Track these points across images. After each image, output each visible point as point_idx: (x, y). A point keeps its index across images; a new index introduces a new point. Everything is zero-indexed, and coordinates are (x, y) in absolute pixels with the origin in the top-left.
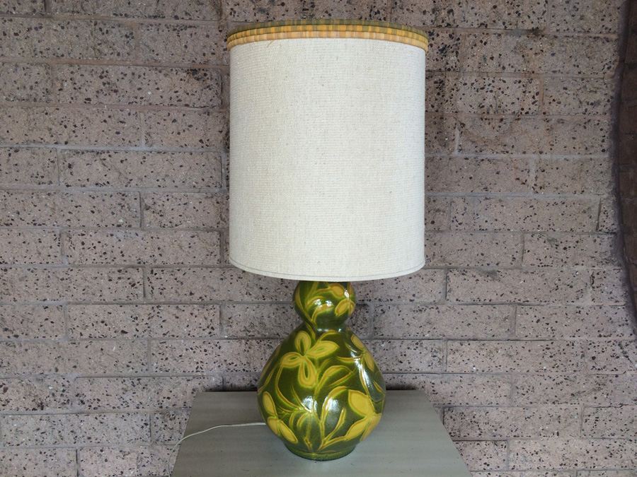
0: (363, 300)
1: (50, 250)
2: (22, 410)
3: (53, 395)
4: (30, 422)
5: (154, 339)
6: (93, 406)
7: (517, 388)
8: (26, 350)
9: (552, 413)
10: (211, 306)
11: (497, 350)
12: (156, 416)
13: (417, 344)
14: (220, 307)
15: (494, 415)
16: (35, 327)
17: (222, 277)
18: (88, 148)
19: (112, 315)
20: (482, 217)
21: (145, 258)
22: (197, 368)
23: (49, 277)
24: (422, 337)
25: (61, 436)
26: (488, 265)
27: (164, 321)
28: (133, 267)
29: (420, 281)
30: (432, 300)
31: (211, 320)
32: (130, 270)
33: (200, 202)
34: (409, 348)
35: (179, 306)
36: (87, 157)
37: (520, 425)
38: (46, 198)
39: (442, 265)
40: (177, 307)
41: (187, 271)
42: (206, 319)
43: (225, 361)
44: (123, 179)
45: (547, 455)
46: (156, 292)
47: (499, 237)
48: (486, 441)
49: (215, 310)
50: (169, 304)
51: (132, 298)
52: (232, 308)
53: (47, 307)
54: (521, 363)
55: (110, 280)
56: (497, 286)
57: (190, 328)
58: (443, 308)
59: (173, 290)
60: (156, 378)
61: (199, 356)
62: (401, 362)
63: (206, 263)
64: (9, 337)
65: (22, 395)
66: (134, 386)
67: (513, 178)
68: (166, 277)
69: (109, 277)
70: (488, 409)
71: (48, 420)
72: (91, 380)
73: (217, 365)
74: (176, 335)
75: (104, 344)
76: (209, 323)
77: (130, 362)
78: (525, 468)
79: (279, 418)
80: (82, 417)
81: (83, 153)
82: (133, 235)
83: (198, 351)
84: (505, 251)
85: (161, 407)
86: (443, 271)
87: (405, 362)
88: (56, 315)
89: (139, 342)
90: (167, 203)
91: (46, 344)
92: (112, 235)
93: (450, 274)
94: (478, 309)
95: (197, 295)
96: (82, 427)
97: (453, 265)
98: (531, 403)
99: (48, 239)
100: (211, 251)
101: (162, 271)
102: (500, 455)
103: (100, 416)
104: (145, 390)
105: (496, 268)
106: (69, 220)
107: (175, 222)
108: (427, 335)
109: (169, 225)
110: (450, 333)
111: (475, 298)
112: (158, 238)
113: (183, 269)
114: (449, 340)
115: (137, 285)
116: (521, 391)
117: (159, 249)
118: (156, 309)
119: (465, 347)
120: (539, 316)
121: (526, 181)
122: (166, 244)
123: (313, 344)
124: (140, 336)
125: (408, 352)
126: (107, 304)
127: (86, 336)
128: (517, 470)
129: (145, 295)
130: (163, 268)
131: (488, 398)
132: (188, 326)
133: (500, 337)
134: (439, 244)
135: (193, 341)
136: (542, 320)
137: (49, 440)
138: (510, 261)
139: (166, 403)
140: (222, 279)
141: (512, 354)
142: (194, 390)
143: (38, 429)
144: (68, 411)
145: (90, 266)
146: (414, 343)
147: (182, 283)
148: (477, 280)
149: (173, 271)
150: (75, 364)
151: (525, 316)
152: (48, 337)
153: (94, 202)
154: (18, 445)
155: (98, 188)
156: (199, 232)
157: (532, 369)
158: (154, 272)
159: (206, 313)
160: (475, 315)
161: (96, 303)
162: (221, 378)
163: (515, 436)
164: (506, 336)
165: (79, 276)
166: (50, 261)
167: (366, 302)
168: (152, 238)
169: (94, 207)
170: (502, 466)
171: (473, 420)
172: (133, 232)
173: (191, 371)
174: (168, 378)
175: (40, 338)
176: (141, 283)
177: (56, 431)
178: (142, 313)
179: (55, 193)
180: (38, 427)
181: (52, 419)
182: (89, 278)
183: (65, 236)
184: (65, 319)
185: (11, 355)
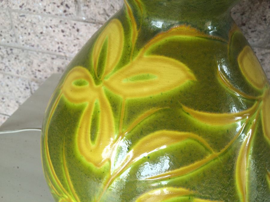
22: (58, 48)
60: (25, 51)
66: (8, 54)
83: (56, 30)
85: (36, 77)
135: (50, 18)
139: (38, 75)
142: (59, 68)
173: (54, 50)
174: (35, 53)
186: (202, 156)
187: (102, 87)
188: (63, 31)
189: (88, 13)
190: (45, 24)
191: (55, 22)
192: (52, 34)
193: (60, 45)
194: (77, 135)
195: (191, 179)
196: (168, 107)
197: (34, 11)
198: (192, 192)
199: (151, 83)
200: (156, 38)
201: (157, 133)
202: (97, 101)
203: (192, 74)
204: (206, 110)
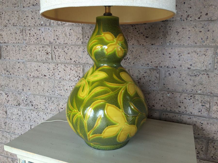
0: (157, 67)
1: (19, 37)
2: (13, 105)
3: (23, 100)
4: (15, 110)
5: (57, 80)
6: (36, 108)
8: (13, 80)
10: (79, 66)
13: (191, 96)
14: (83, 66)
16: (16, 71)
17: (83, 51)
19: (40, 67)
21: (52, 41)
23: (20, 49)
25: (26, 118)
27: (60, 72)
29: (196, 55)
30: (203, 69)
32: (46, 46)
34: (185, 99)
35: (66, 65)
38: (16, 13)
39: (213, 45)
40: (65, 65)
41: (69, 48)
42: (76, 72)
46: (57, 57)
49: (81, 68)
50: (61, 63)
51: (47, 60)
52: (89, 68)
53: (19, 62)
55: (39, 51)
58: (212, 75)
59: (63, 57)
60: (57, 98)
62: (180, 107)
63: (77, 44)
64: (8, 74)
65: (13, 99)
66: (49, 101)
68: (60, 50)
69: (39, 49)
72: (34, 96)
74: (65, 79)
75: (38, 80)
76: (78, 74)
77: (48, 90)
80: (31, 111)
82: (48, 30)
86: (213, 49)
87: (183, 107)
88: (22, 66)
89: (50, 80)
91: (20, 78)
92: (40, 30)
95: (73, 60)
96: (32, 116)
99: (18, 32)
100: (78, 37)
101: (59, 47)
103: (38, 112)
104: (53, 103)
106: (24, 23)
108: (199, 92)
110: (216, 91)
112: (57, 31)
113: (67, 46)
115: (49, 54)
117: (57, 36)
118: (56, 65)
122: (60, 33)
124: (51, 78)
125: (185, 101)
126: (39, 62)
127: (32, 76)
129: (52, 59)
130: (59, 45)
132: (69, 75)
134: (211, 31)
135: (71, 82)
137: (22, 119)
140: (83, 52)
144: (27, 108)
145: (33, 44)
146: (189, 96)
147: (67, 54)
149: (63, 47)
150: (29, 88)
152: (20, 75)
153: (33, 14)
154: (12, 119)
155: (34, 7)
156: (73, 27)
158: (55, 48)
159: (76, 69)
161: (35, 62)
165: (29, 49)
166: (19, 42)
167: (158, 68)
168: (54, 30)
169: (33, 16)
172: (47, 28)
174: (62, 99)
175: (18, 75)
176: (51, 53)
177: (24, 116)
178: (51, 67)
179: (19, 11)
180: (18, 113)
181: (22, 110)
182: (32, 50)
183: (24, 31)
184: (25, 68)
185: (8, 82)
186: (109, 93)
187: (86, 80)
190: (69, 85)
194: (79, 92)
195: (106, 98)
196: (101, 82)
197: (65, 80)
198: (106, 101)
199: (97, 77)
200: (100, 68)
201: (98, 87)
202: (85, 83)
203: (107, 75)
204: (110, 83)
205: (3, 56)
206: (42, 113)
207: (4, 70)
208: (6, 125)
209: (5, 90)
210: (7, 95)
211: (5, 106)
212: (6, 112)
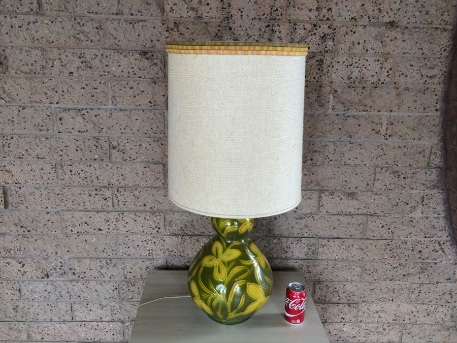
1: (49, 175)
2: (35, 278)
3: (55, 269)
4: (40, 286)
5: (121, 234)
6: (81, 276)
7: (366, 270)
8: (36, 240)
9: (389, 287)
10: (158, 214)
11: (353, 245)
12: (123, 283)
13: (298, 240)
14: (164, 214)
15: (349, 287)
16: (41, 225)
17: (165, 194)
18: (72, 107)
19: (92, 218)
20: (347, 155)
21: (113, 181)
22: (149, 254)
23: (49, 193)
24: (301, 236)
25: (60, 295)
26: (349, 188)
27: (126, 223)
28: (105, 187)
30: (309, 212)
31: (158, 223)
32: (103, 189)
33: (150, 144)
34: (292, 243)
35: (137, 213)
36: (72, 113)
37: (366, 294)
38: (45, 141)
39: (317, 188)
40: (135, 214)
41: (142, 190)
42: (154, 222)
43: (168, 249)
44: (97, 128)
45: (384, 314)
46: (121, 204)
47: (358, 169)
48: (343, 304)
49: (161, 216)
50: (130, 212)
51: (105, 208)
52: (172, 215)
53: (48, 213)
54: (369, 254)
55: (90, 196)
56: (355, 203)
57: (144, 228)
58: (316, 217)
59: (132, 203)
60: (122, 260)
61: (150, 246)
62: (287, 252)
63: (154, 185)
64: (24, 232)
65: (34, 269)
66: (108, 264)
67: (370, 130)
68: (127, 194)
69: (89, 194)
70: (345, 283)
71: (52, 285)
72: (79, 260)
73: (162, 251)
74: (135, 232)
75: (87, 237)
76: (157, 225)
77: (105, 249)
78: (368, 321)
79: (201, 299)
80: (74, 283)
81: (69, 110)
82: (105, 166)
83: (149, 242)
84: (362, 179)
85: (126, 278)
86: (317, 192)
87: (290, 252)
88: (55, 218)
89: (110, 236)
90: (127, 144)
91: (49, 237)
92: (90, 166)
93: (322, 194)
94: (341, 218)
95: (148, 206)
96: (74, 290)
97: (325, 188)
98: (375, 280)
99: (47, 168)
100: (158, 177)
101: (125, 190)
102: (352, 313)
103: (86, 283)
104: (115, 267)
105: (355, 191)
106: (61, 156)
107: (133, 157)
108: (305, 235)
109: (129, 159)
110: (321, 233)
111: (339, 210)
112: (122, 168)
113: (139, 189)
114: (320, 238)
115: (108, 199)
116: (368, 272)
117: (122, 175)
118: (121, 215)
119: (331, 243)
120: (384, 223)
121: (379, 131)
122: (127, 172)
123: (224, 251)
124: (111, 232)
125: (292, 246)
126: (88, 211)
127: (75, 232)
128: (364, 323)
129: (113, 206)
130: (125, 188)
131: (345, 276)
132: (143, 226)
133: (355, 237)
134: (315, 174)
135: (146, 236)
136: (385, 226)
137: (53, 297)
138: (365, 186)
139: (129, 276)
140: (165, 196)
141: (364, 248)
142: (147, 268)
143: (46, 291)
144: (65, 279)
145: (76, 186)
147: (138, 198)
148: (341, 199)
149: (132, 190)
150: (68, 249)
151: (374, 223)
152: (50, 232)
153: (78, 143)
154: (33, 300)
155: (80, 134)
156: (149, 164)
157: (377, 258)
158: (119, 191)
159: (155, 219)
160: (339, 222)
161: (81, 211)
162: (165, 261)
163: (363, 301)
164: (360, 236)
165: (69, 193)
166: (49, 183)
168: (118, 168)
169: (78, 147)
170: (353, 320)
171: (335, 290)
172: (105, 164)
173: (145, 255)
174: (130, 260)
175: (45, 232)
176: (111, 198)
177: (57, 292)
178: (112, 218)
179: (51, 137)
180: (46, 289)
181: (55, 284)
182: (76, 194)
183: (59, 166)
184: (61, 220)
185: (26, 243)
186: (246, 271)
188: (154, 243)
189: (171, 230)
190: (141, 240)
191: (149, 238)
192: (146, 245)
193: (151, 251)
194: (214, 274)
195: (245, 277)
196: (237, 261)
198: (246, 281)
199: (232, 256)
200: (231, 245)
201: (236, 267)
202: (219, 263)
203: (240, 252)
205: (12, 203)
206: (94, 283)
207: (16, 225)
208: (17, 312)
209: (17, 256)
210: (21, 264)
211: (16, 282)
212: (20, 291)
